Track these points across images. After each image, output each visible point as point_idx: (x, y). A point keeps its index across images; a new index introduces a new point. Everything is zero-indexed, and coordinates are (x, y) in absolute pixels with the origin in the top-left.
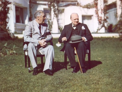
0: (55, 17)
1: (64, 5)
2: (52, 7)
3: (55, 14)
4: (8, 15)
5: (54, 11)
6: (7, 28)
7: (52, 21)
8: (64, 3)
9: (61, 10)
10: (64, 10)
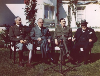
0: (73, 15)
1: (85, 3)
2: (71, 7)
3: (73, 12)
4: (36, 14)
5: (73, 10)
6: (35, 23)
7: (71, 18)
8: (85, 1)
9: (83, 7)
10: (85, 7)
